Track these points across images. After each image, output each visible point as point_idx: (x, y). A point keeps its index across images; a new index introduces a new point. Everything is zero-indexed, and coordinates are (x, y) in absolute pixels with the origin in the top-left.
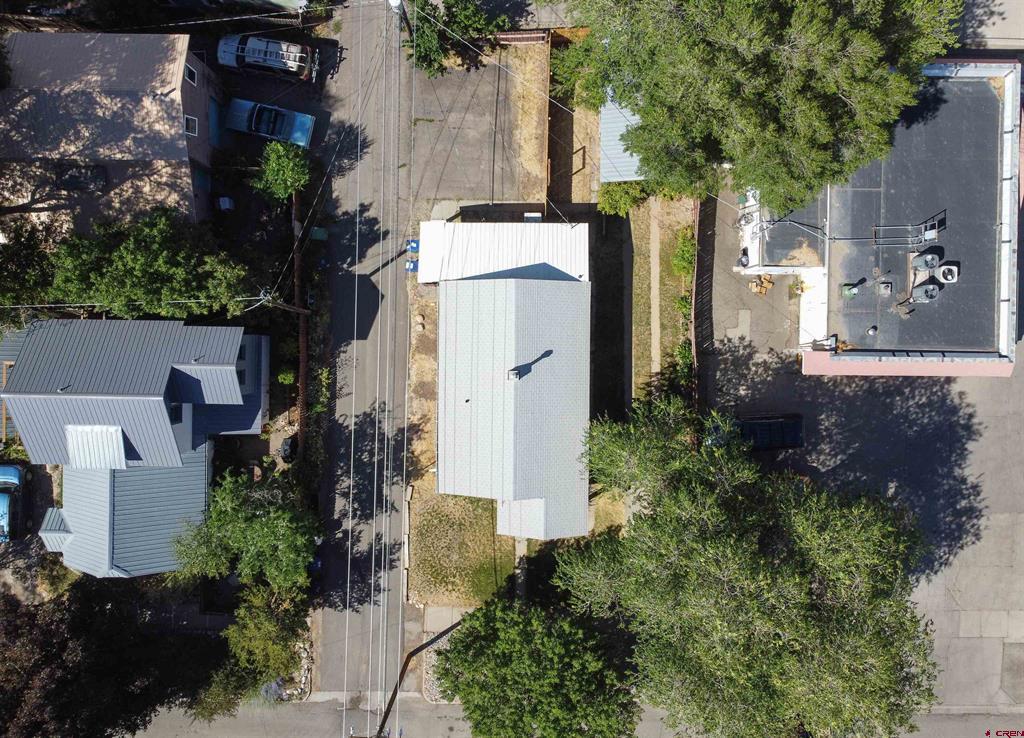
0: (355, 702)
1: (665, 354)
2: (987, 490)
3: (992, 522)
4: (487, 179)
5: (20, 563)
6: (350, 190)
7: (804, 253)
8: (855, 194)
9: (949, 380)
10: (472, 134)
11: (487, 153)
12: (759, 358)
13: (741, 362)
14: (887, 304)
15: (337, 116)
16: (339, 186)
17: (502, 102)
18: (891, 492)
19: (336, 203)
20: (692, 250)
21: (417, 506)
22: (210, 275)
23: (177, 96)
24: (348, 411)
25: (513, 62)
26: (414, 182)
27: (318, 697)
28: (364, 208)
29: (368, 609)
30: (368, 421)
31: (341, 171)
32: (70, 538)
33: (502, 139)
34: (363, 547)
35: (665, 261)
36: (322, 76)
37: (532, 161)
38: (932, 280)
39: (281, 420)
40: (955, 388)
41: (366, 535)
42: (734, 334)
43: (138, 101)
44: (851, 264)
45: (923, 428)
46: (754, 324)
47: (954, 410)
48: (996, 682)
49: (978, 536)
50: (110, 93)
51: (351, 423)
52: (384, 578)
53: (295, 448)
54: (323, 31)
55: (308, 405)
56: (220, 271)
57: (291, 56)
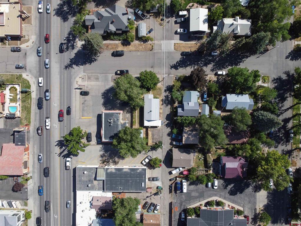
0: (169, 75)
1: (136, 113)
2: (101, 98)
3: (100, 95)
4: (154, 131)
5: (204, 90)
6: (169, 130)
7: (123, 123)
8: (118, 128)
9: (105, 110)
10: (156, 136)
11: (154, 134)
12: (126, 112)
13: (128, 112)
14: (115, 118)
15: (170, 138)
16: (170, 130)
17: (153, 139)
18: (111, 98)
19: (170, 128)
20: (133, 123)
21: (162, 96)
22: (181, 120)
23: (183, 137)
24: (169, 106)
25: (152, 143)
26: (162, 131)
27: (173, 76)
28: (167, 128)
29: (167, 85)
30: (167, 106)
31: (170, 132)
32: (197, 94)
33: (153, 135)
34: (168, 92)
35: (136, 122)
36: (172, 141)
37: (150, 133)
38: (111, 120)
39: (176, 105)
40: (105, 109)
41: (167, 93)
42: (128, 115)
43: (187, 137)
44: (118, 122)
45: (108, 105)
46: (126, 116)
47: (104, 107)
48: (100, 77)
49: (102, 93)
50: (190, 138)
51: (169, 105)
52: (165, 89)
53: (175, 103)
54: (172, 146)
55: (173, 107)
56: (180, 121)
57: (174, 143)
